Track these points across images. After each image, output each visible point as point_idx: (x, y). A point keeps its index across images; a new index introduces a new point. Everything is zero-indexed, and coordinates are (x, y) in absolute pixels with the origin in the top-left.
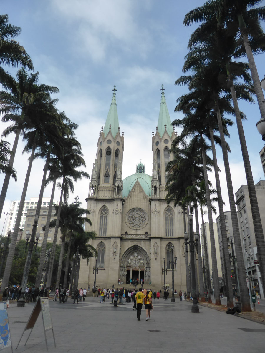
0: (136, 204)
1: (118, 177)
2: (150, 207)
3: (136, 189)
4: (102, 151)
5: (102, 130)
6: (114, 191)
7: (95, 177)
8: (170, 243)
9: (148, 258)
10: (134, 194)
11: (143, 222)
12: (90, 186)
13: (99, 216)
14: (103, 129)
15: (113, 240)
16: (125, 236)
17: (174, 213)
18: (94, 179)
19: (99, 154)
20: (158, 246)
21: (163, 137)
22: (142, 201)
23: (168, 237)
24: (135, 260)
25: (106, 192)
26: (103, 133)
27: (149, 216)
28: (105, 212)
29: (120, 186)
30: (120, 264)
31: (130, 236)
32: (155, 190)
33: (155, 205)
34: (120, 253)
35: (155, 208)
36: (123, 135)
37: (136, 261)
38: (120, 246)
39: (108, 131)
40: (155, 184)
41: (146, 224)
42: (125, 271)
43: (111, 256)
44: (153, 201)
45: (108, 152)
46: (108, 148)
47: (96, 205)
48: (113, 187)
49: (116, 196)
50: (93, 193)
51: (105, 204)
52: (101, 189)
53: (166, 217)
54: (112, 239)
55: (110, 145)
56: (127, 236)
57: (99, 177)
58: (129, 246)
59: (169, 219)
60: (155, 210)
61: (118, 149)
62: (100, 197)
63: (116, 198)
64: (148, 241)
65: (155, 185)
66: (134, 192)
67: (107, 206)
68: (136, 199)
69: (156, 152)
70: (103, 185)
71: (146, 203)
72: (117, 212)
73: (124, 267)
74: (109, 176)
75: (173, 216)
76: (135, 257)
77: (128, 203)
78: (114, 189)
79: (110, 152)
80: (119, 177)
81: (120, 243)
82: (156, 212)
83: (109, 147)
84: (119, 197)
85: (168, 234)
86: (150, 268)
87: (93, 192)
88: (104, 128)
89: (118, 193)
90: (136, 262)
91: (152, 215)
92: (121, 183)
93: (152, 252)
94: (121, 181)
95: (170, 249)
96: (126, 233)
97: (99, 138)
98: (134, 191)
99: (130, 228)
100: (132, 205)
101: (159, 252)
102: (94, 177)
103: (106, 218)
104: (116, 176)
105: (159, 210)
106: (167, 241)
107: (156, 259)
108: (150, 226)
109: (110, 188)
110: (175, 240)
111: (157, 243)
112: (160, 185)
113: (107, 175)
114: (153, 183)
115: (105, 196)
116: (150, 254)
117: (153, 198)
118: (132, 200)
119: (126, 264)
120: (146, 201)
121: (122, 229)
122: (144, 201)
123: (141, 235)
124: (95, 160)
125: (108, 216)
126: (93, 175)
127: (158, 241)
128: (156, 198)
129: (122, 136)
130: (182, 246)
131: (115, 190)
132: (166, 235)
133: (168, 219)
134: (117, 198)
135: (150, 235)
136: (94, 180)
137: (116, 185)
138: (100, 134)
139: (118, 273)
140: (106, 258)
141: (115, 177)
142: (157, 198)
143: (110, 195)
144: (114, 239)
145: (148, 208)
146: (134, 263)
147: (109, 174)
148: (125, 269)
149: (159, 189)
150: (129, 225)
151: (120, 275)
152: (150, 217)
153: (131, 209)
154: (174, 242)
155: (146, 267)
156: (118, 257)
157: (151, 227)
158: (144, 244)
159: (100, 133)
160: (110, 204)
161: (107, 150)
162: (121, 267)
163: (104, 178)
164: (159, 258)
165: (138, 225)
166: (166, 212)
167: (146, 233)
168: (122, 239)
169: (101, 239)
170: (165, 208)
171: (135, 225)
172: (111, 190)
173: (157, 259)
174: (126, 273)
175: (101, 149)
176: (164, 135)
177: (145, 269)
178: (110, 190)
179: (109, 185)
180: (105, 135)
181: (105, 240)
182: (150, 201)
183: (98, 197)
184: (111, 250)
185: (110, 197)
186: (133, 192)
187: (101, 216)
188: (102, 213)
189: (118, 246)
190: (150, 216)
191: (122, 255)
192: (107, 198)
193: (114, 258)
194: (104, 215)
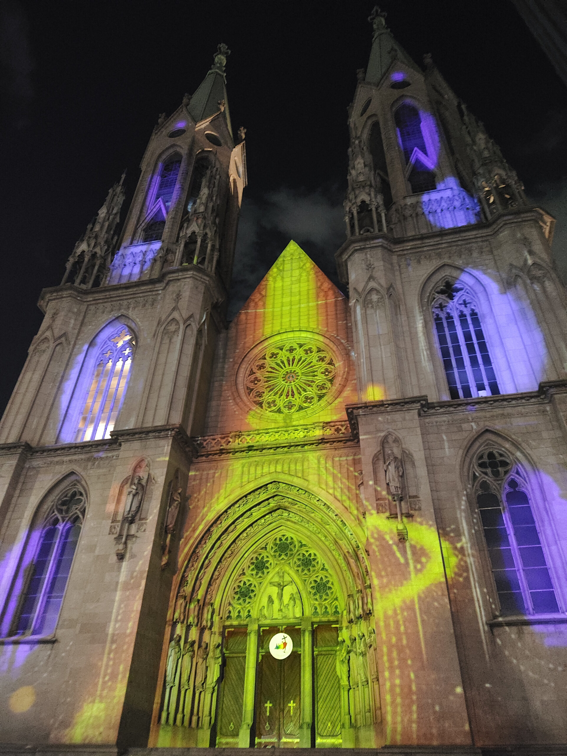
1: (195, 211)
3: (287, 266)
8: (487, 432)
10: (279, 284)
13: (93, 363)
15: (128, 455)
17: (484, 289)
20: (406, 453)
21: (384, 75)
29: (202, 233)
35: (371, 278)
46: (171, 151)
47: (81, 318)
49: (175, 268)
52: (118, 264)
53: (438, 320)
54: (125, 446)
55: (177, 138)
59: (458, 326)
60: (372, 284)
63: (171, 271)
64: (343, 453)
65: (363, 201)
66: (279, 278)
67: (134, 318)
72: (174, 325)
75: (482, 309)
80: (200, 211)
82: (379, 293)
83: (174, 145)
90: (281, 594)
92: (202, 225)
93: (369, 494)
95: (496, 475)
106: (466, 426)
107: (403, 538)
109: (157, 254)
110: (520, 411)
111: (396, 440)
113: (158, 227)
123: (307, 428)
127: (407, 428)
132: (455, 398)
133: (452, 326)
136: (93, 235)
144: (137, 445)
146: (271, 602)
154: (515, 426)
156: (143, 548)
160: (148, 305)
161: (169, 158)
163: (140, 232)
165: (298, 401)
166: (434, 297)
169: (70, 461)
170: (425, 276)
171: (281, 403)
181: (89, 464)
184: (111, 509)
186: (271, 280)
187: (100, 365)
189: (152, 482)
193: (121, 556)
194: (114, 359)
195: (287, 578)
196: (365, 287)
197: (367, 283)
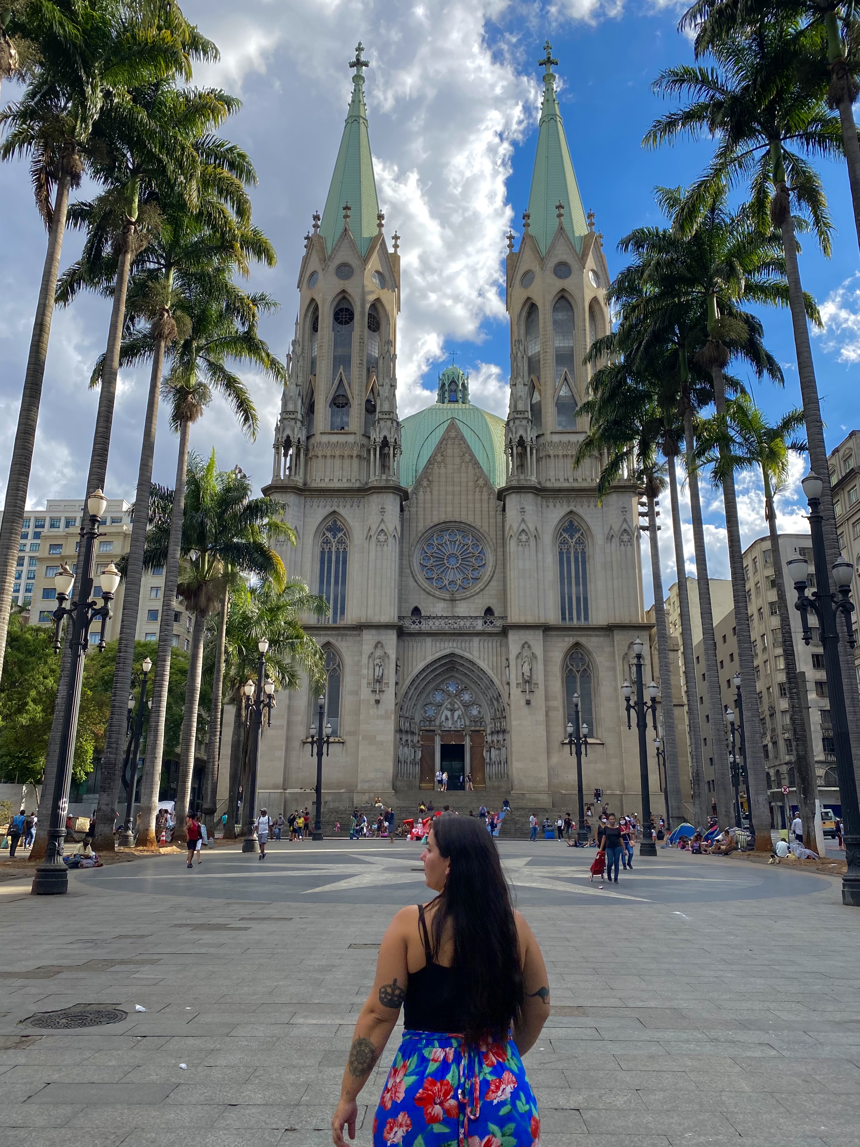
0: (449, 509)
1: (381, 406)
2: (500, 518)
3: (449, 452)
4: (316, 308)
5: (316, 226)
6: (369, 461)
7: (296, 406)
8: (577, 645)
9: (498, 702)
10: (443, 470)
11: (476, 574)
12: (277, 440)
13: (318, 550)
14: (319, 223)
15: (369, 638)
16: (414, 622)
17: (592, 537)
18: (293, 413)
19: (308, 319)
20: (534, 656)
21: (549, 253)
22: (470, 497)
23: (568, 623)
24: (449, 706)
25: (338, 462)
26: (320, 237)
27: (496, 550)
28: (339, 535)
29: (393, 440)
30: (398, 723)
31: (431, 623)
32: (522, 456)
33: (523, 511)
34: (397, 683)
35: (523, 520)
36: (396, 246)
37: (453, 711)
38: (398, 659)
39: (340, 230)
40: (521, 432)
41: (486, 578)
42: (414, 746)
43: (366, 693)
44: (514, 495)
45: (341, 310)
46: (341, 296)
47: (302, 510)
48: (363, 446)
49: (375, 479)
50: (290, 468)
51: (338, 507)
52: (320, 454)
53: (561, 553)
54: (365, 632)
55: (347, 282)
56: (420, 622)
57: (310, 409)
58: (430, 659)
59: (572, 559)
60: (523, 526)
61: (378, 300)
62: (318, 480)
63: (375, 484)
64: (496, 638)
65: (521, 437)
66: (443, 465)
67: (345, 516)
68: (450, 488)
69: (524, 314)
70: (325, 439)
71: (485, 505)
72: (382, 534)
73: (413, 733)
74: (346, 404)
75: (589, 551)
76: (450, 696)
77: (421, 505)
78: (369, 451)
79: (347, 310)
80: (386, 407)
81: (395, 647)
82: (527, 534)
83: (344, 291)
84: (387, 480)
85: (571, 613)
86: (507, 736)
87: (288, 465)
88: (321, 217)
89: (384, 467)
90: (453, 715)
91: (512, 546)
92: (393, 430)
93: (513, 677)
94: (395, 424)
95: (578, 666)
96: (416, 611)
97: (306, 260)
98: (443, 461)
99: (428, 593)
100: (435, 513)
101: (539, 677)
102: (291, 407)
103: (343, 560)
104: (374, 406)
105: (536, 529)
106: (566, 639)
107: (528, 703)
108: (501, 588)
109: (352, 449)
110: (597, 636)
111: (529, 647)
112: (537, 437)
113: (341, 401)
114: (514, 429)
115: (336, 480)
116: (506, 687)
117: (514, 483)
118: (435, 493)
119: (417, 719)
120: (485, 497)
121: (401, 599)
122: (477, 497)
123: (471, 617)
124: (294, 343)
125: (348, 550)
126: (288, 398)
127: (536, 640)
128: (524, 483)
129: (391, 250)
130: (624, 658)
131: (372, 455)
132: (564, 618)
133: (569, 559)
134: (383, 484)
135: (504, 618)
136: (292, 416)
137: (376, 436)
138: (306, 242)
139: (392, 753)
140: (347, 701)
141: (370, 408)
142: (528, 484)
143: (355, 475)
144: (373, 632)
145: (492, 521)
146: (447, 719)
147: (350, 396)
148: (415, 741)
149: (534, 451)
150: (425, 585)
151: (398, 761)
152: (500, 554)
153: (432, 525)
154: (591, 642)
155: (492, 733)
156: (389, 698)
157: (505, 590)
158: (482, 649)
159: (307, 238)
160: (355, 506)
161: (338, 304)
162: (401, 731)
163: (329, 410)
164: (538, 698)
165: (459, 582)
166: (561, 535)
167: (489, 611)
168: (401, 633)
169: (326, 635)
170: (558, 519)
171: (446, 582)
172: (359, 456)
173: (533, 703)
174: (419, 755)
175: (313, 300)
176: (553, 245)
177: (489, 739)
178: (355, 455)
179: (351, 439)
180: (329, 247)
181: (340, 639)
182: (501, 495)
183: (309, 481)
184: (365, 671)
185: (353, 481)
186: (436, 465)
187: (323, 553)
188: (327, 542)
189: (388, 657)
190: (500, 550)
191: (403, 691)
192: (344, 485)
193: (378, 702)
194: (334, 549)
195: (456, 706)
196: (519, 528)
197: (520, 525)
